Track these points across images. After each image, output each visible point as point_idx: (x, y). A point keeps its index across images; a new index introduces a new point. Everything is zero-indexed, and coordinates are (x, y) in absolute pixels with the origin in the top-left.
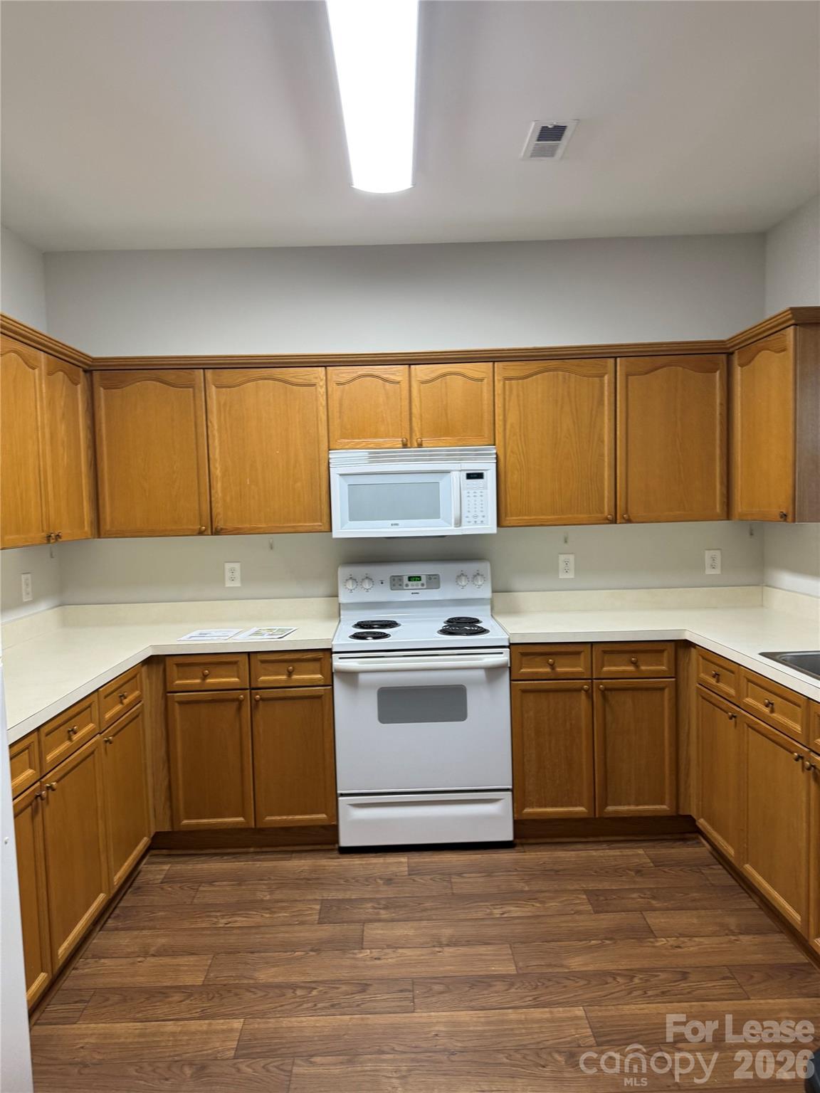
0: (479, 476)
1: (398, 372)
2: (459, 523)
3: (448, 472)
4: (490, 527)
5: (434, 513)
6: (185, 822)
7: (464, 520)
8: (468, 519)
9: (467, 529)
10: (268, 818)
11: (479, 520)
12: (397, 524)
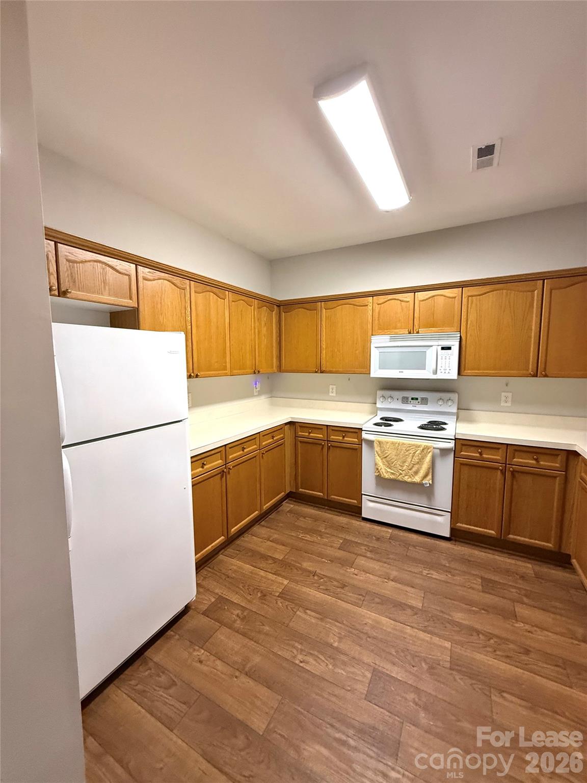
0: (449, 348)
1: (409, 297)
2: (435, 372)
3: (432, 346)
4: (454, 375)
5: (423, 367)
6: (300, 490)
7: (439, 371)
8: (441, 371)
9: (440, 376)
10: (333, 497)
11: (447, 372)
12: (402, 372)
